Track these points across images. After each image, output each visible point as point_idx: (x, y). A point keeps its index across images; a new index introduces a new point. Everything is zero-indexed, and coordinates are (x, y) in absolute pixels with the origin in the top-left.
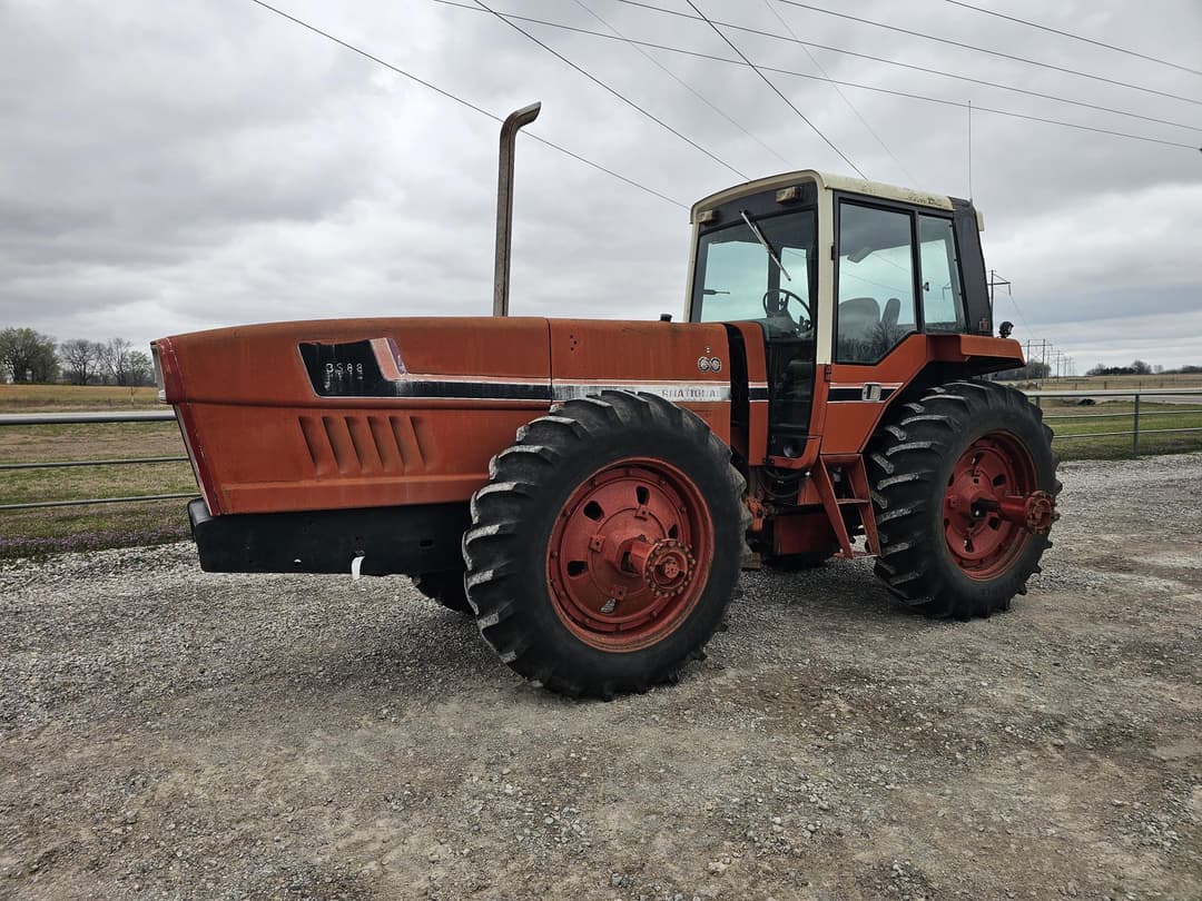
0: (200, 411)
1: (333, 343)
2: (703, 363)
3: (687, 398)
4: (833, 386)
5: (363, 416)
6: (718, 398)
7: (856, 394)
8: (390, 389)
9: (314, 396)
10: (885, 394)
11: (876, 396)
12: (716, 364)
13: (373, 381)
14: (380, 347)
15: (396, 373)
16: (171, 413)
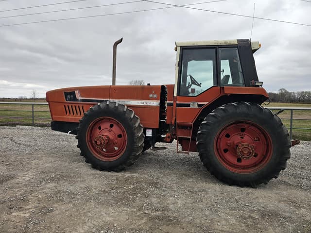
0: (51, 103)
1: (69, 92)
2: (151, 96)
3: (145, 104)
4: (178, 102)
5: (74, 105)
6: (155, 105)
7: (189, 105)
8: (77, 100)
9: (65, 101)
10: (200, 106)
11: (196, 106)
12: (155, 96)
13: (75, 99)
14: (77, 92)
15: (79, 97)
16: (48, 103)
